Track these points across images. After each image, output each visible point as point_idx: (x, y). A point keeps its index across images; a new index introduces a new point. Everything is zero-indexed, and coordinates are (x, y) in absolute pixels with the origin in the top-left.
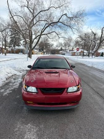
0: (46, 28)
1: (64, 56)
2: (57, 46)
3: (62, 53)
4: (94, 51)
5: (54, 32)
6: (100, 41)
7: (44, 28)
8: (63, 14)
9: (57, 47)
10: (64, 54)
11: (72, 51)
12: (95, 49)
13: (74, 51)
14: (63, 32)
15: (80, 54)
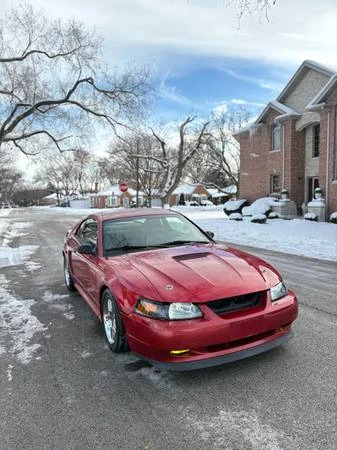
0: (19, 119)
1: (66, 210)
2: (38, 179)
3: (58, 201)
4: (167, 190)
5: (43, 132)
6: (180, 160)
7: (13, 119)
8: (82, 78)
9: (40, 182)
10: (66, 205)
11: (94, 194)
12: (167, 185)
13: (99, 194)
14: (72, 134)
15: (122, 202)
